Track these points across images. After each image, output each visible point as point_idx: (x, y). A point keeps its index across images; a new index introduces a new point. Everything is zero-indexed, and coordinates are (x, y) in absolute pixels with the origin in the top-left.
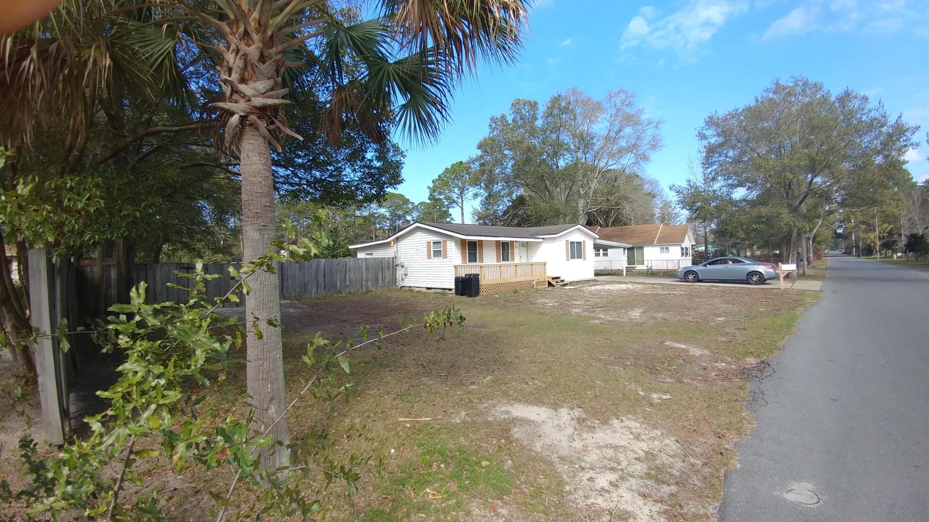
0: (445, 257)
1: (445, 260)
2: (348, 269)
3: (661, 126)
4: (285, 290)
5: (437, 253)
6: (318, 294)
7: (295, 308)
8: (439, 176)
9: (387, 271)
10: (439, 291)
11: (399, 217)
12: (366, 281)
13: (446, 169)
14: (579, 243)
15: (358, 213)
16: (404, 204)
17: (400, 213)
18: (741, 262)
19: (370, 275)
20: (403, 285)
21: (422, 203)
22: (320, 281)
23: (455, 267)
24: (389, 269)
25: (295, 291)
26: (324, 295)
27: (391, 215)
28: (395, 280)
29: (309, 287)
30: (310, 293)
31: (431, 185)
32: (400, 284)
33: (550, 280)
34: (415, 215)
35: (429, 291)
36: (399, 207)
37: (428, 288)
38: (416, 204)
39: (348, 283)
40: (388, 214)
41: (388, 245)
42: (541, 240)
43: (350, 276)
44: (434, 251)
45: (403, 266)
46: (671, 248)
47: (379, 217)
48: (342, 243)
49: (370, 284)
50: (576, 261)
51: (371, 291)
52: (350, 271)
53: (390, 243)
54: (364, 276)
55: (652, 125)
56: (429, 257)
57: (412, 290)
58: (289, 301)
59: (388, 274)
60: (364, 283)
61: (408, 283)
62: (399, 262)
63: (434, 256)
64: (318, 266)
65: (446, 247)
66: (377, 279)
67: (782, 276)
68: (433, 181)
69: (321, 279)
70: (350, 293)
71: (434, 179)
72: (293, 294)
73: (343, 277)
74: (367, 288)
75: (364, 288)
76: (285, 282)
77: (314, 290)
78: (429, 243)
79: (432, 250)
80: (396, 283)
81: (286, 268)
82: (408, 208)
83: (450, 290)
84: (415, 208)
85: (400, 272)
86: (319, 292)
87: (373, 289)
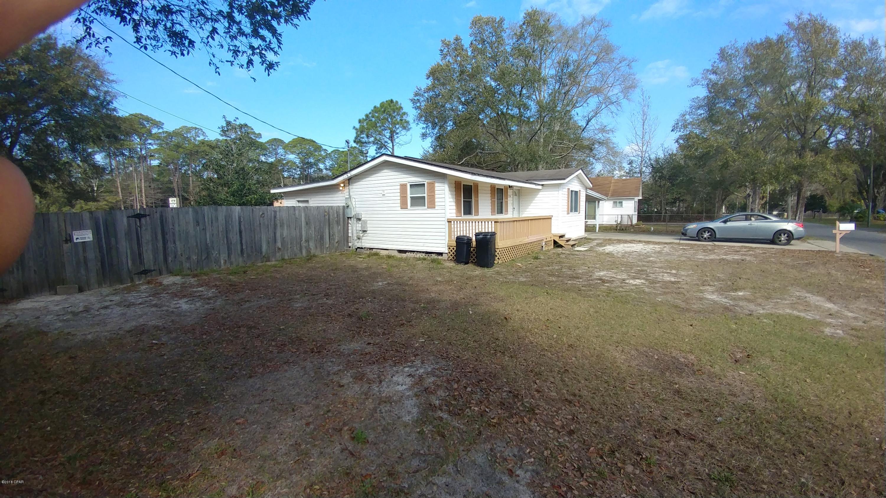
0: (432, 205)
1: (430, 211)
2: (278, 222)
3: (633, 64)
4: (170, 259)
5: (418, 201)
6: (231, 263)
7: (191, 297)
8: (367, 116)
9: (335, 226)
10: (419, 255)
11: (311, 165)
12: (307, 241)
13: (375, 107)
14: (576, 192)
15: (263, 158)
16: (315, 150)
17: (312, 160)
18: (766, 218)
19: (312, 232)
20: (359, 245)
21: (336, 151)
22: (234, 241)
23: (449, 222)
24: (338, 223)
25: (189, 258)
26: (241, 264)
27: (302, 162)
28: (346, 238)
29: (215, 253)
30: (217, 261)
31: (358, 126)
32: (355, 244)
33: (557, 239)
34: (328, 163)
35: (404, 255)
36: (309, 154)
37: (400, 251)
38: (329, 152)
39: (279, 245)
40: (297, 161)
41: (334, 188)
42: (540, 187)
43: (282, 235)
44: (412, 198)
45: (359, 219)
46: (625, 203)
47: (287, 163)
48: (254, 188)
49: (312, 245)
50: (573, 214)
51: (314, 256)
52: (282, 226)
53: (337, 186)
54: (304, 233)
55: (625, 62)
56: (404, 206)
57: (376, 254)
58: (177, 279)
59: (337, 230)
60: (304, 244)
61: (367, 242)
62: (353, 214)
63: (412, 205)
64: (228, 218)
65: (434, 191)
66: (322, 238)
67: (838, 237)
68: (360, 121)
69: (235, 237)
70: (283, 259)
71: (361, 118)
72: (186, 265)
73: (272, 235)
74: (308, 250)
75: (304, 252)
76: (170, 245)
77: (223, 257)
78: (403, 187)
79: (409, 196)
80: (348, 242)
81: (170, 220)
82: (321, 155)
83: (441, 254)
84: (328, 156)
85: (354, 228)
86: (233, 259)
87: (318, 253)
